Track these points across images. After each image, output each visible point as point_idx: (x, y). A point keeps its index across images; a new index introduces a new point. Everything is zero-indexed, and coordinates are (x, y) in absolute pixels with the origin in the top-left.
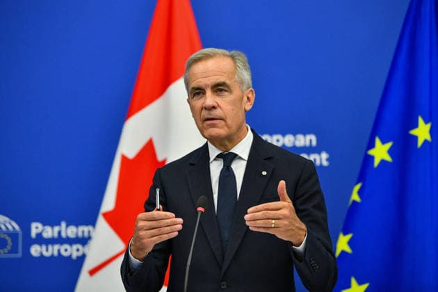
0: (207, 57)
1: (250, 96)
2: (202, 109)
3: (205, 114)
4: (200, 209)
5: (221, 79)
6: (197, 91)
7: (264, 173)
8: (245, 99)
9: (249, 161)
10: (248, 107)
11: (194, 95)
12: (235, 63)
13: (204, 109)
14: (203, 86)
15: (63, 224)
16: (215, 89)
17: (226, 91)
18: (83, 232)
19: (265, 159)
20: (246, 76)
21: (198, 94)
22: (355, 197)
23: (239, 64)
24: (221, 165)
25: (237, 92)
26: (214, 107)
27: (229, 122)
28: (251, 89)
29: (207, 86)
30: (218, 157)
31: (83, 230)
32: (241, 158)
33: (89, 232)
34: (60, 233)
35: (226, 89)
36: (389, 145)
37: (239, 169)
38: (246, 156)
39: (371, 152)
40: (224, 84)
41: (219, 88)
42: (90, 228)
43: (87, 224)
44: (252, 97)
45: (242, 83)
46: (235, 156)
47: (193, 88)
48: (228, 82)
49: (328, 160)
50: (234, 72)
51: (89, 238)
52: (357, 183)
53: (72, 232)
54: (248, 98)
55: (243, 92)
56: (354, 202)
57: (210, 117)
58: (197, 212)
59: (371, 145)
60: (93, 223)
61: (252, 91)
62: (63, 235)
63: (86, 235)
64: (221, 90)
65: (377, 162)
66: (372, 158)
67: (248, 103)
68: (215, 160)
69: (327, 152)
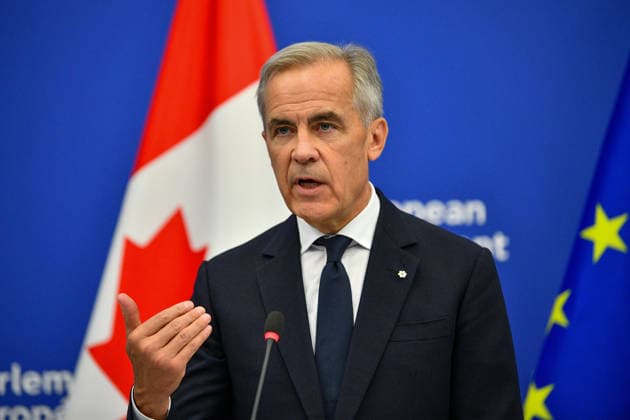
0: (302, 61)
1: (379, 132)
2: (290, 160)
3: (295, 170)
4: (271, 336)
5: (326, 107)
6: (282, 126)
7: (402, 274)
8: (370, 138)
9: (373, 251)
10: (375, 153)
11: (276, 133)
12: (352, 72)
13: (293, 162)
14: (295, 119)
15: (16, 370)
16: (314, 124)
17: (335, 127)
18: (53, 384)
19: (403, 248)
20: (373, 96)
21: (284, 130)
22: (558, 316)
23: (361, 75)
24: (321, 258)
25: (354, 129)
26: (312, 160)
27: (338, 187)
28: (382, 119)
29: (299, 118)
30: (318, 243)
31: (54, 379)
32: (359, 246)
33: (64, 384)
34: (8, 385)
35: (334, 123)
36: (620, 221)
37: (356, 266)
38: (367, 242)
39: (589, 234)
40: (331, 116)
41: (322, 123)
42: (66, 376)
43: (58, 368)
44: (383, 135)
45: (363, 109)
46: (348, 243)
47: (274, 121)
48: (339, 111)
49: (507, 248)
50: (350, 91)
51: (65, 394)
52: (562, 291)
53: (32, 383)
54: (375, 137)
55: (366, 127)
56: (556, 327)
57: (304, 176)
58: (265, 341)
59: (588, 220)
60: (70, 366)
61: (382, 122)
62: (16, 388)
63: (59, 388)
64: (325, 126)
65: (598, 252)
66: (590, 245)
67: (376, 147)
68: (311, 249)
69: (506, 233)
